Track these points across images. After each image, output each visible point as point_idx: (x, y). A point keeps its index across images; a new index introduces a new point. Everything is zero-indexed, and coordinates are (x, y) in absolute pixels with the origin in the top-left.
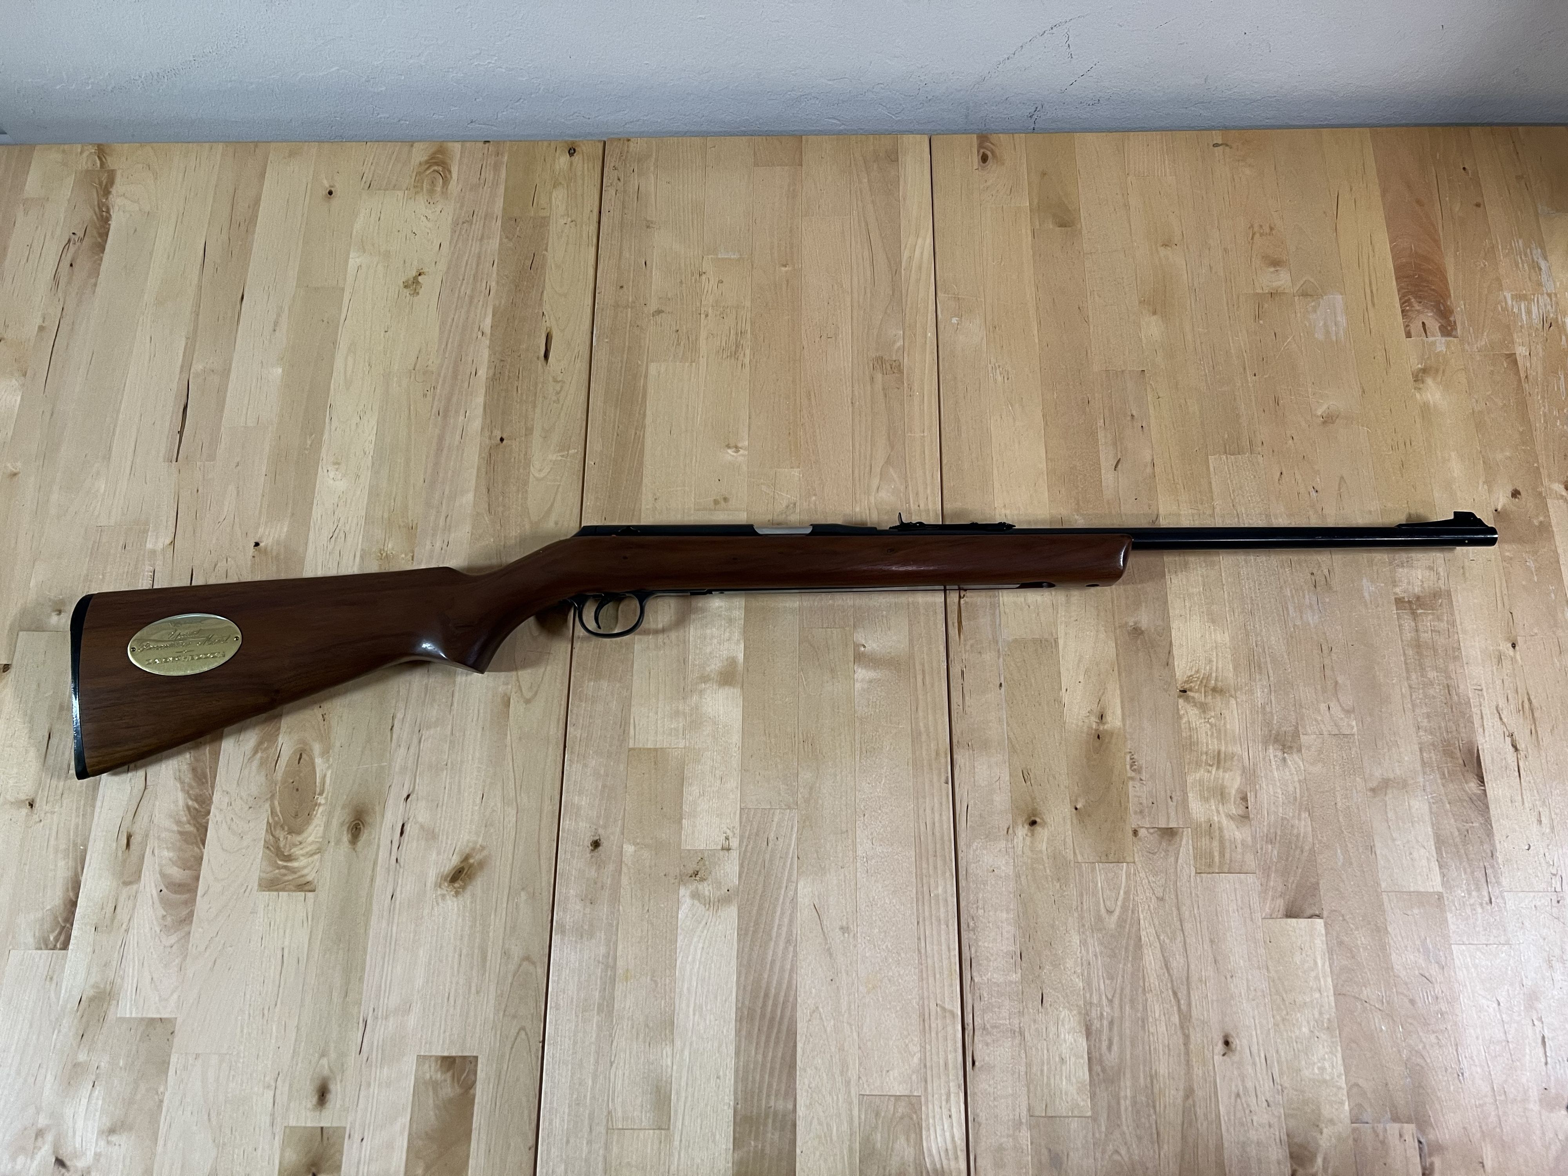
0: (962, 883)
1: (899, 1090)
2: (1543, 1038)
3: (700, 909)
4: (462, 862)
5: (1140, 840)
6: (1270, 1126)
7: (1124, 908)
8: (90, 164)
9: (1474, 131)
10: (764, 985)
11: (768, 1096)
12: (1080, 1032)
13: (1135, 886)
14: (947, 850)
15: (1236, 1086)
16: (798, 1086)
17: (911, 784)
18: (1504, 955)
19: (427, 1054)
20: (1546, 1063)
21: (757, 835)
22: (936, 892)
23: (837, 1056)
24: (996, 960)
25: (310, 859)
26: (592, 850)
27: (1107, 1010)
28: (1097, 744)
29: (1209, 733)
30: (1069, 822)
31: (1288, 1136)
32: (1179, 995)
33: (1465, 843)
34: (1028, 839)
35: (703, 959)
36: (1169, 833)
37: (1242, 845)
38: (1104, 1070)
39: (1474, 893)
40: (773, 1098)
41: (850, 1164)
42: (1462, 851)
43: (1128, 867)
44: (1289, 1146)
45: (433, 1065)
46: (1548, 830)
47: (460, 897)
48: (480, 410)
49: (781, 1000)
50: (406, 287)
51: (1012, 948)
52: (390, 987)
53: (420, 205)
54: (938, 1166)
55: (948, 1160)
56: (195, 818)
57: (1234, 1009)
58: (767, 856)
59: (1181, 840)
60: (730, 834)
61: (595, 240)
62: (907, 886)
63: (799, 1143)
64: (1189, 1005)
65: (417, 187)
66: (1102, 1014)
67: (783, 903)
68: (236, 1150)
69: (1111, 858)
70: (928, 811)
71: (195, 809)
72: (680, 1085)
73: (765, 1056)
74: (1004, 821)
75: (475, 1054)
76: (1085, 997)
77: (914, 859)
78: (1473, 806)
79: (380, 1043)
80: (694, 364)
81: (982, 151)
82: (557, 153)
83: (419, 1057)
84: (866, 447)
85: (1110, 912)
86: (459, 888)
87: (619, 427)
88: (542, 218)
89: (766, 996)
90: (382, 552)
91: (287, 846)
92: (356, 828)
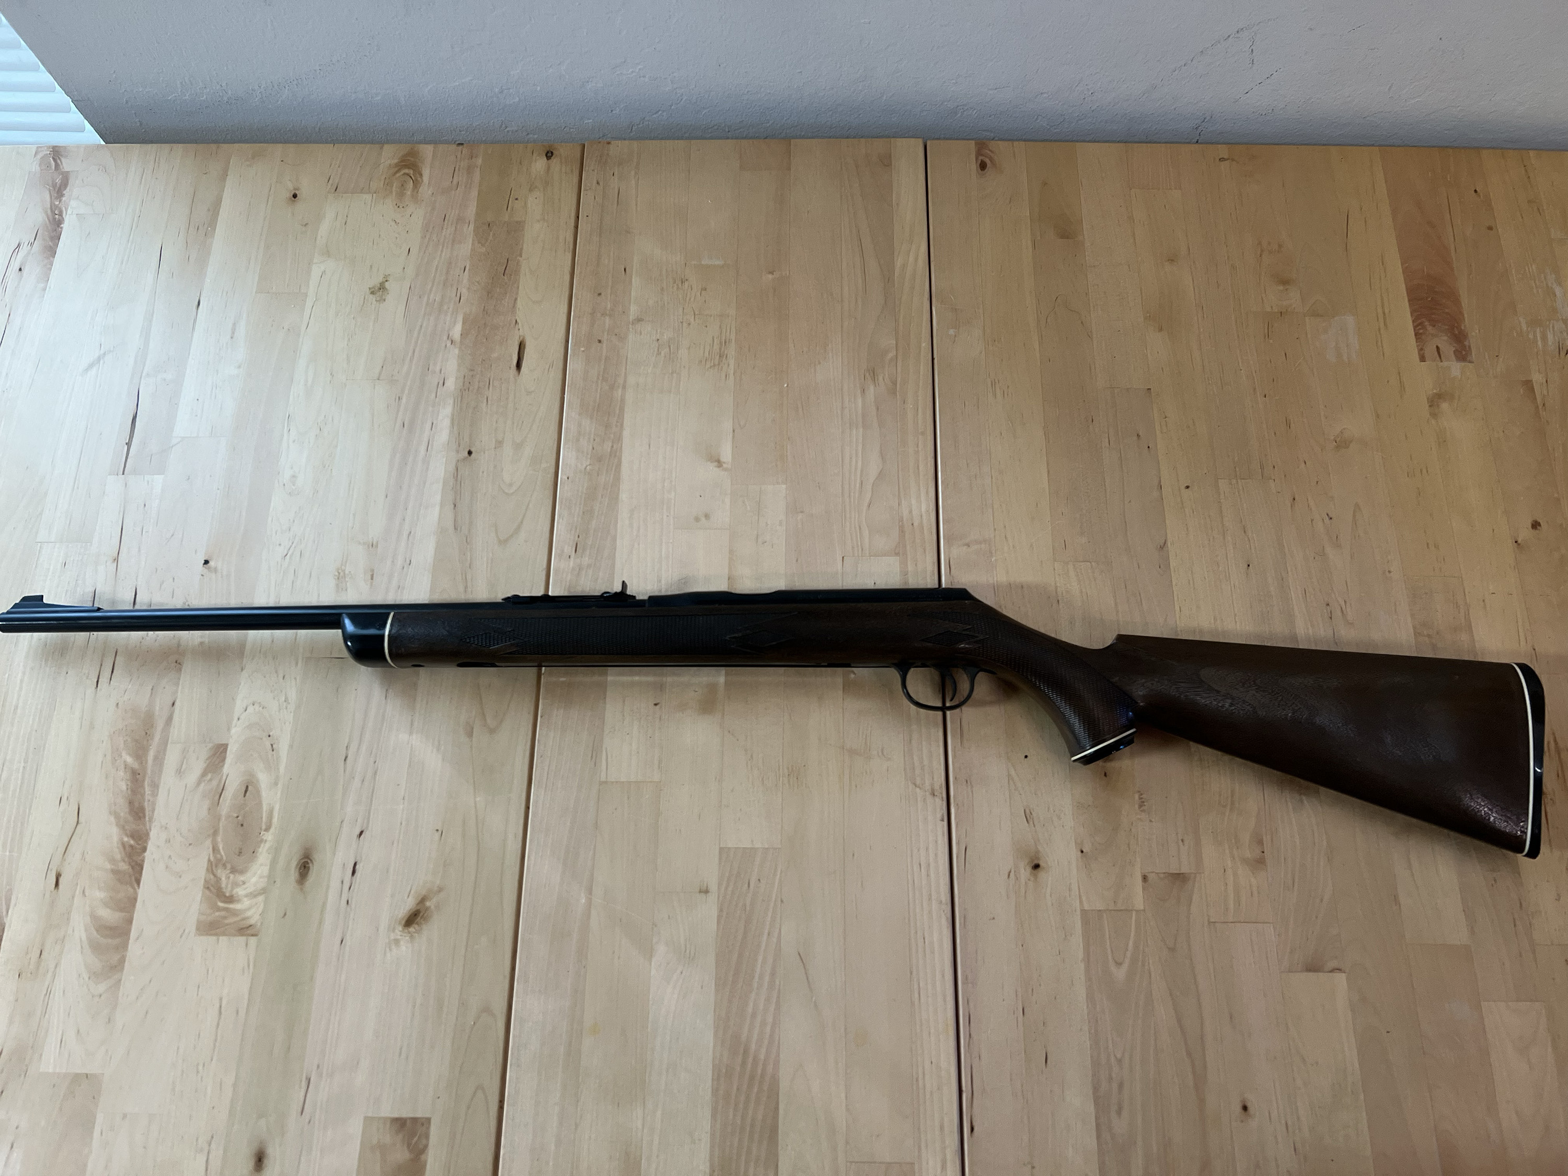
0: (958, 929)
1: (890, 1156)
4: (418, 904)
5: (1150, 885)
7: (1134, 959)
8: (44, 166)
9: (1484, 154)
10: (743, 1041)
11: (747, 1163)
12: (1088, 1095)
14: (942, 893)
15: (1256, 1155)
16: (781, 1152)
18: (1535, 1012)
19: (375, 1115)
21: (738, 875)
22: (930, 940)
25: (254, 901)
27: (1115, 1072)
28: (1104, 783)
30: (1074, 866)
32: (1193, 1053)
33: (1491, 892)
34: (1031, 884)
36: (1179, 878)
37: (1259, 892)
38: (1113, 1139)
42: (1489, 901)
45: (382, 1127)
47: (415, 942)
48: (447, 423)
49: (762, 1059)
50: (372, 293)
51: (1013, 1003)
52: (337, 1041)
53: (389, 209)
56: (130, 856)
57: (1252, 1071)
58: (748, 900)
59: (1193, 886)
61: (571, 247)
64: (1205, 1066)
65: (387, 192)
66: (1111, 1075)
67: (765, 950)
70: (923, 851)
71: (131, 846)
72: (651, 1153)
73: (744, 1119)
74: (1005, 864)
75: (427, 1116)
76: (1092, 1058)
79: (325, 1103)
80: (675, 375)
81: (980, 158)
82: (534, 158)
83: (366, 1118)
84: (857, 462)
85: (1119, 964)
86: (414, 932)
87: (594, 440)
88: (517, 222)
89: (746, 1052)
90: (340, 571)
91: (229, 886)
92: (305, 867)
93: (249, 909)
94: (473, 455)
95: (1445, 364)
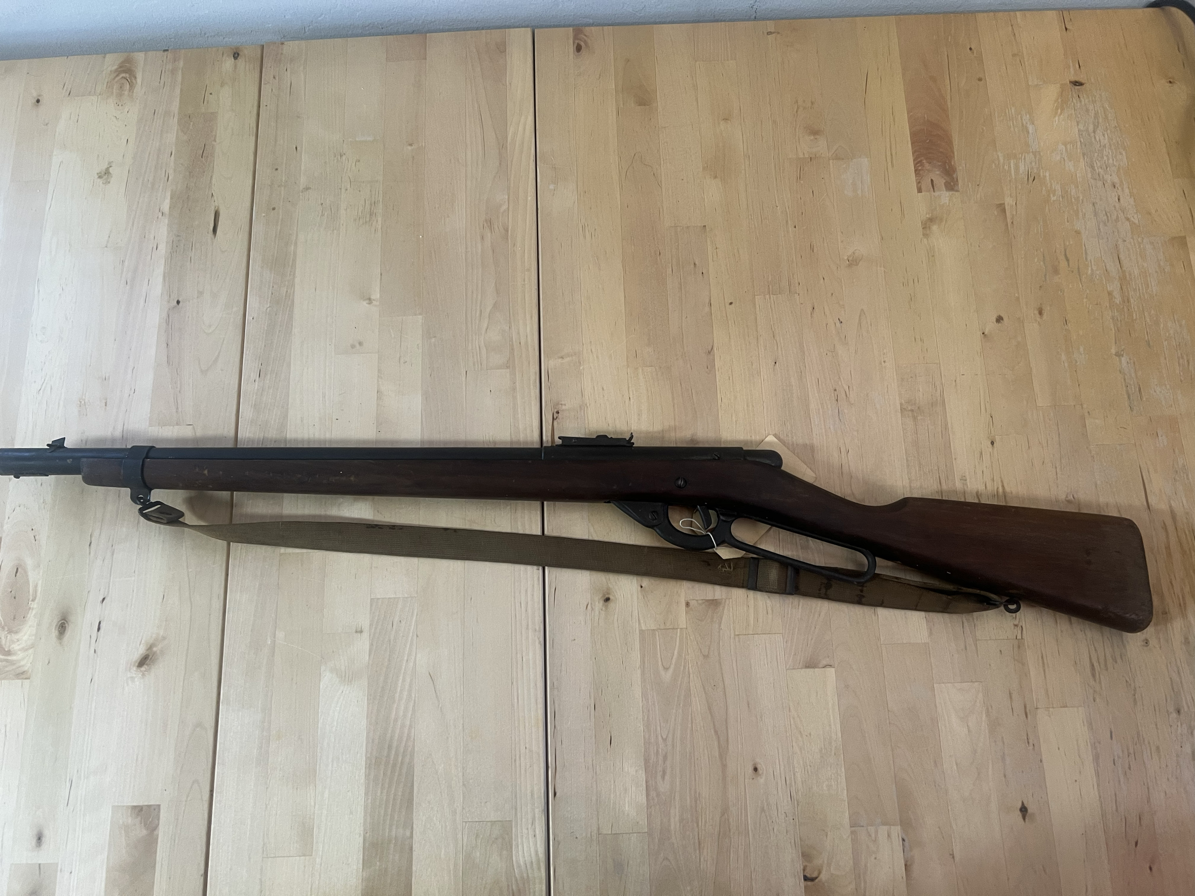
0: (549, 651)
1: (495, 816)
4: (148, 650)
5: (691, 610)
6: (787, 832)
7: (678, 665)
10: (388, 737)
11: (391, 826)
12: (641, 765)
13: (686, 647)
15: (762, 802)
16: (415, 817)
17: (509, 572)
18: (974, 690)
19: (120, 804)
20: (1005, 775)
21: (384, 618)
22: (527, 658)
24: (574, 711)
25: (26, 653)
27: (661, 748)
30: (635, 598)
31: (801, 840)
32: (719, 732)
34: (603, 613)
36: (714, 604)
37: (773, 611)
38: (658, 795)
39: (953, 643)
40: (394, 827)
41: (455, 876)
43: (681, 632)
44: (801, 849)
45: (125, 813)
47: (146, 678)
48: (160, 279)
49: (402, 750)
50: (100, 177)
51: (587, 701)
52: (90, 753)
53: (111, 107)
54: (525, 875)
55: (533, 870)
57: (762, 742)
58: (392, 637)
59: (724, 609)
61: (255, 130)
64: (727, 740)
65: (108, 92)
66: (657, 751)
67: (405, 672)
69: (668, 625)
70: (523, 593)
72: (320, 822)
73: (388, 793)
74: (585, 600)
75: (158, 803)
76: (645, 739)
79: (84, 795)
80: (335, 231)
81: (577, 41)
82: (224, 57)
83: (113, 807)
84: (477, 295)
85: (666, 669)
86: (145, 671)
87: (273, 287)
88: (211, 113)
89: (390, 747)
90: (81, 401)
91: (8, 643)
92: (62, 627)
93: (23, 659)
94: (181, 304)
95: (937, 194)
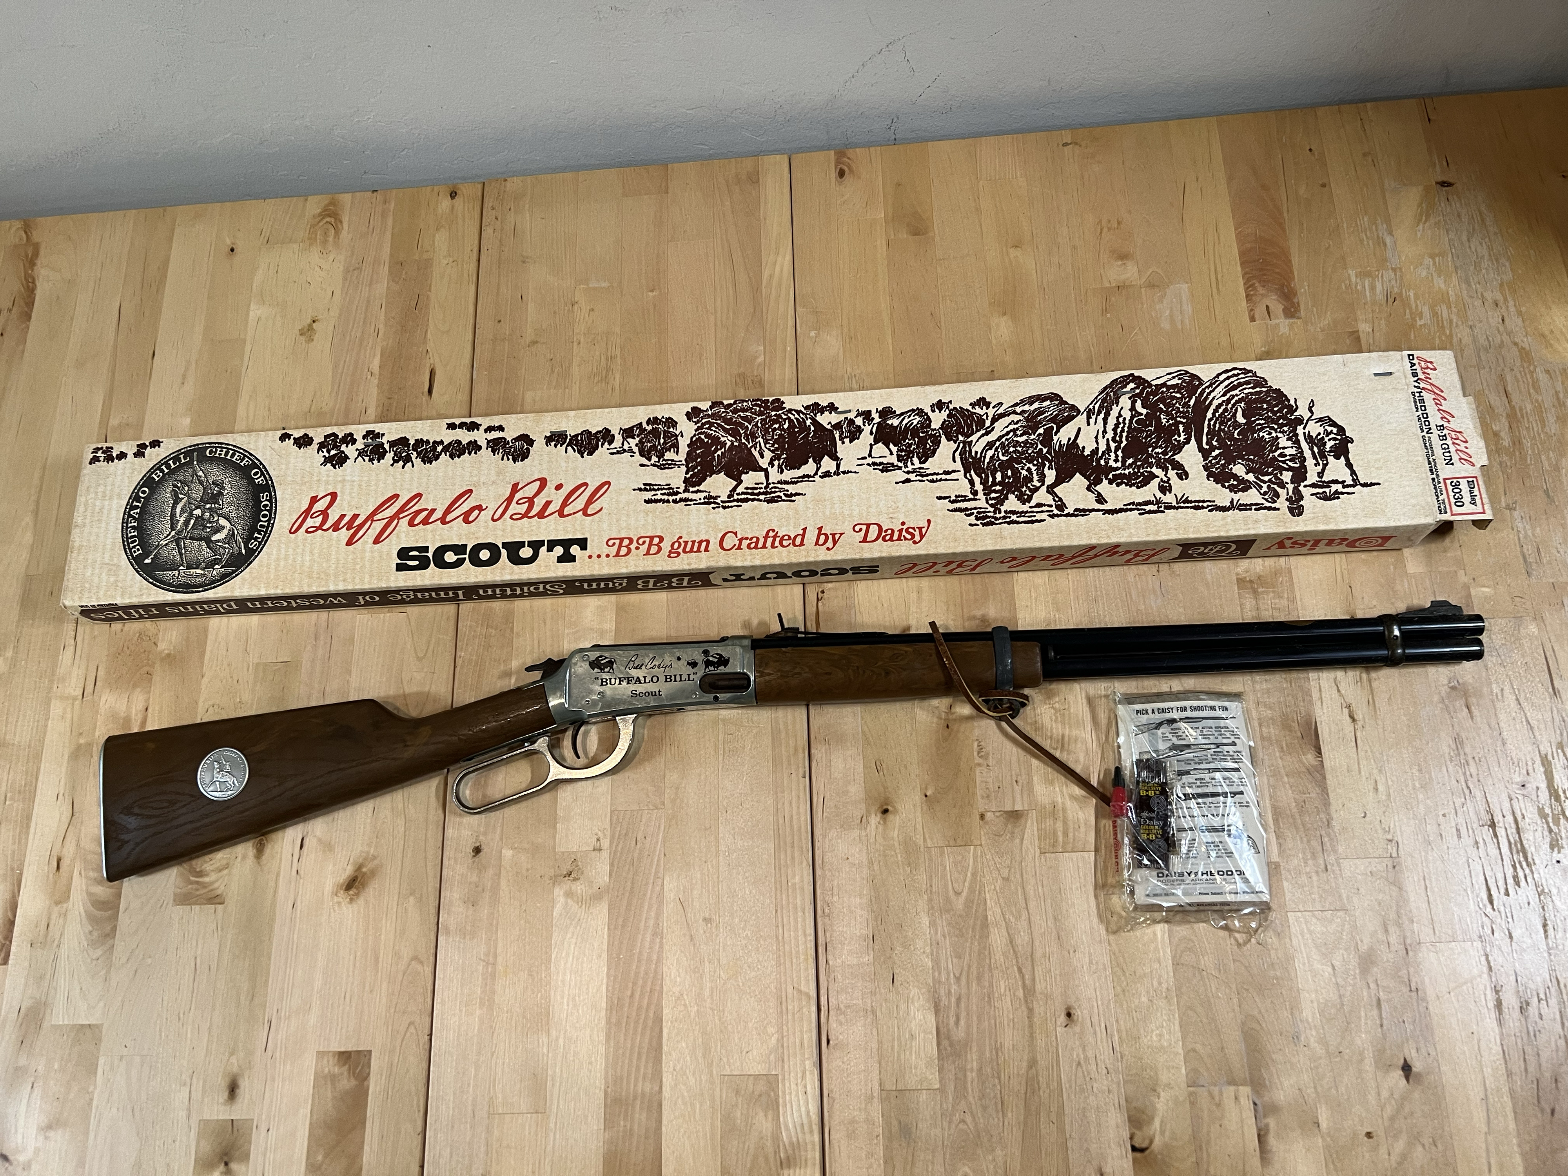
0: (818, 872)
1: (758, 1069)
2: (1379, 1000)
3: (575, 907)
4: (356, 871)
5: (987, 823)
6: (1109, 1092)
7: (972, 890)
8: (17, 240)
9: (1321, 111)
10: (632, 974)
11: (636, 1079)
12: (929, 1009)
13: (982, 868)
14: (804, 841)
15: (1078, 1055)
16: (664, 1069)
17: (771, 780)
18: (1339, 920)
19: (325, 1050)
20: (1382, 1026)
21: (626, 834)
22: (793, 881)
23: (700, 1040)
24: (850, 943)
26: (474, 856)
27: (954, 988)
28: (946, 734)
29: (1054, 718)
30: (919, 809)
31: (1126, 1101)
32: (1024, 970)
33: (1301, 813)
34: (881, 828)
35: (576, 953)
36: (1014, 816)
37: (1086, 824)
38: (951, 1045)
39: (1310, 862)
40: (640, 1079)
41: (712, 1139)
42: (1299, 821)
43: (975, 850)
44: (1128, 1111)
45: (331, 1060)
46: (1384, 797)
47: (354, 903)
49: (648, 989)
50: (301, 335)
51: (864, 932)
53: (314, 256)
54: (794, 1139)
55: (805, 1134)
57: (1077, 982)
58: (636, 855)
59: (1026, 822)
60: (600, 834)
61: (475, 278)
62: (766, 877)
63: (664, 1122)
64: (1034, 980)
65: (312, 240)
66: (950, 992)
67: (650, 898)
68: (157, 1142)
69: (959, 842)
70: (787, 804)
72: (555, 1072)
73: (633, 1040)
74: (858, 811)
75: (368, 1049)
76: (934, 977)
77: (772, 851)
78: (1310, 777)
79: (284, 1041)
80: (567, 390)
81: (839, 166)
82: (440, 197)
83: (318, 1052)
85: (958, 894)
86: (353, 896)
88: (426, 260)
89: (634, 986)
91: (199, 863)
92: (261, 843)
93: (216, 881)
95: (1274, 322)
